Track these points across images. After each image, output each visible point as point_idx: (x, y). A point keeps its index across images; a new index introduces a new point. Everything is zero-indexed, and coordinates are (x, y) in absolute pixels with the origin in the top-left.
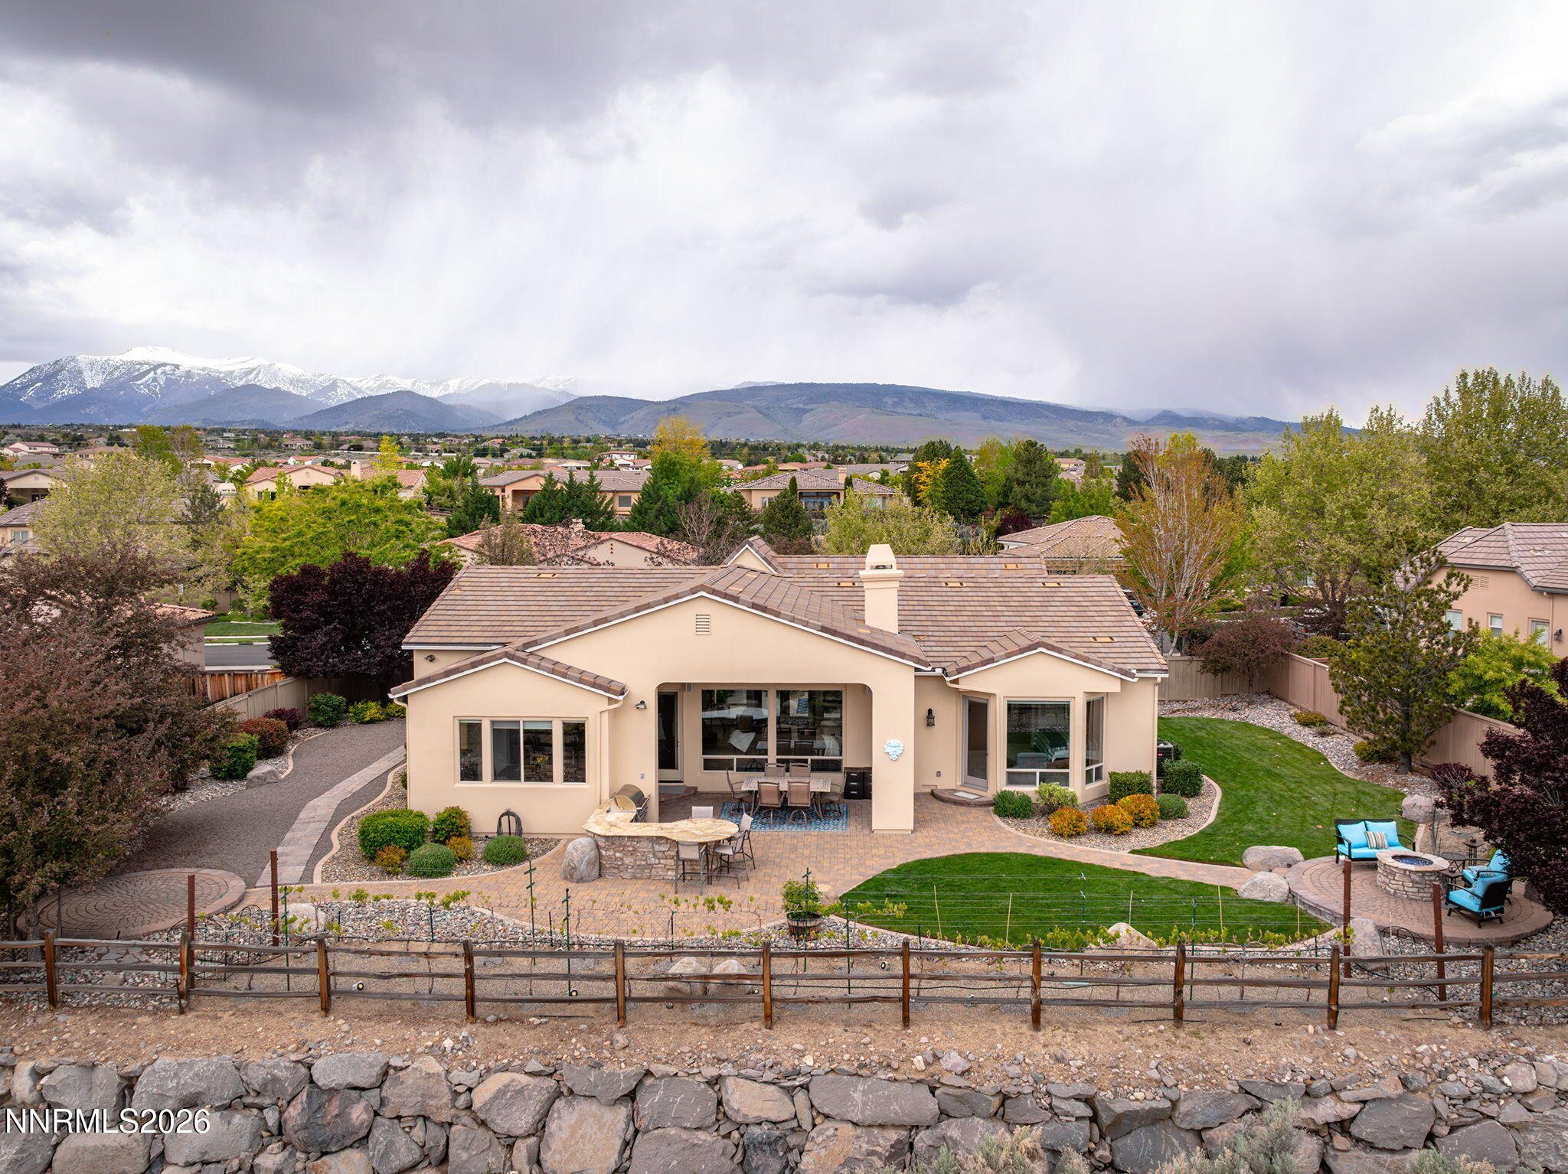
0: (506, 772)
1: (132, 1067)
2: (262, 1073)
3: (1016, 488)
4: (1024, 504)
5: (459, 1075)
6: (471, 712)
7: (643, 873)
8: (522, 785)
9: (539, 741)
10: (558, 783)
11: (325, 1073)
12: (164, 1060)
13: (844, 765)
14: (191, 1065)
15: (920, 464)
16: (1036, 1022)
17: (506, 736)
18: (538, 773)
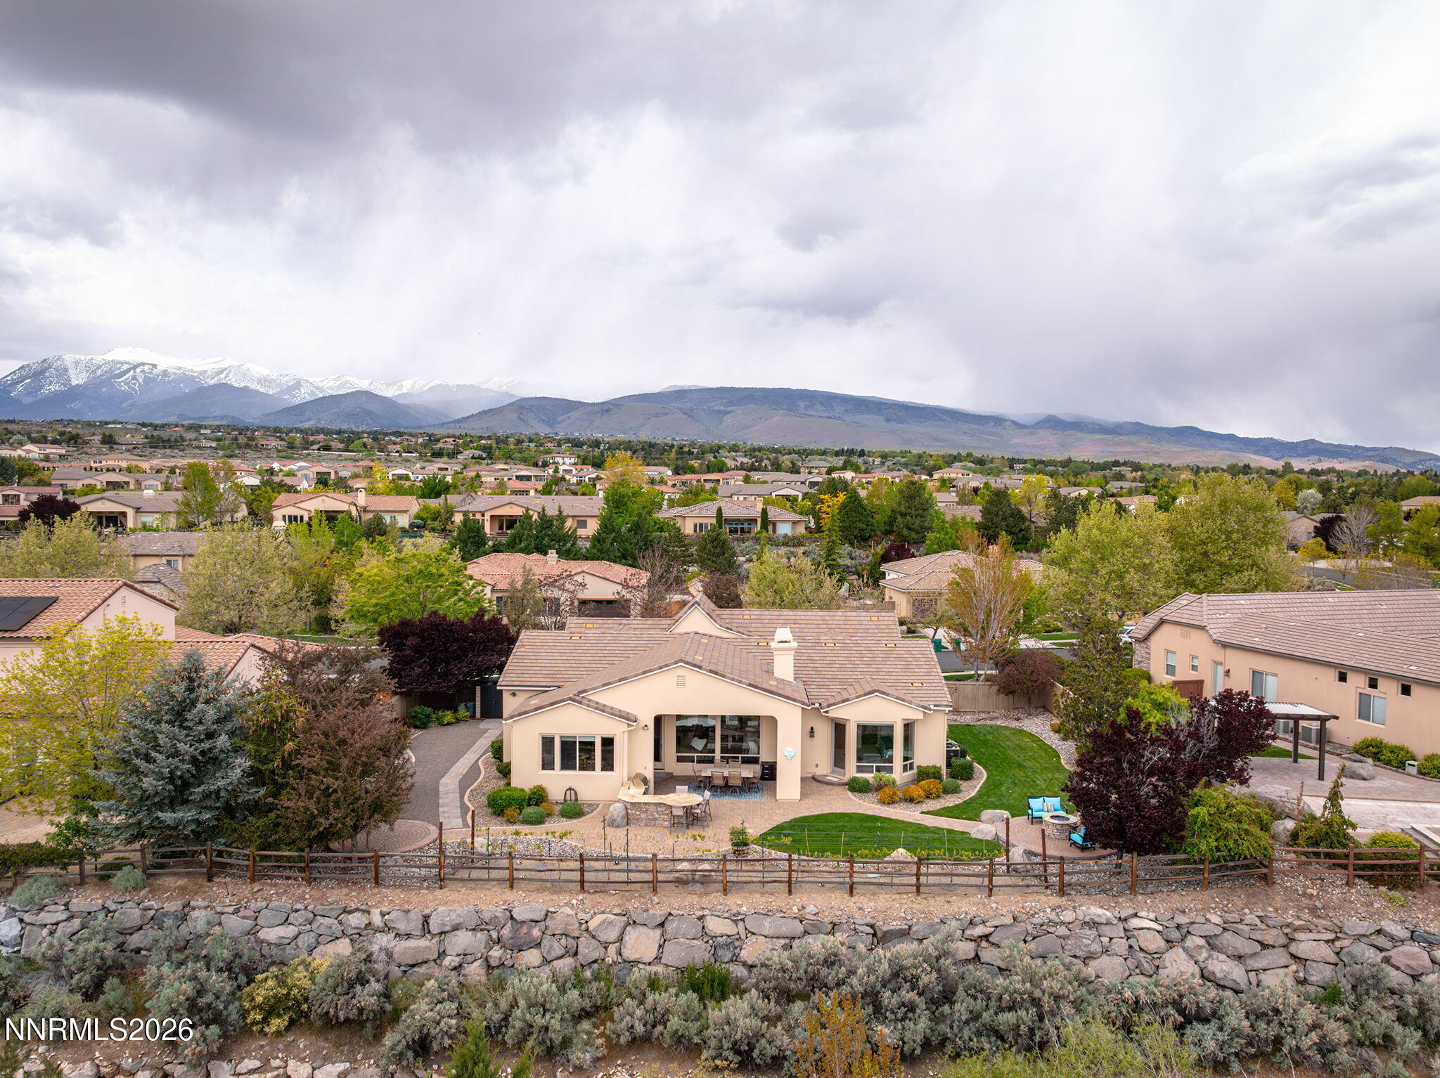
0: (568, 764)
1: (427, 911)
2: (490, 914)
3: (899, 519)
4: (905, 532)
5: (581, 915)
6: (548, 731)
7: (651, 822)
8: (577, 773)
9: (588, 747)
10: (598, 771)
11: (519, 914)
12: (441, 909)
13: (761, 760)
14: (455, 911)
15: (822, 497)
16: (851, 893)
17: (568, 746)
18: (587, 765)
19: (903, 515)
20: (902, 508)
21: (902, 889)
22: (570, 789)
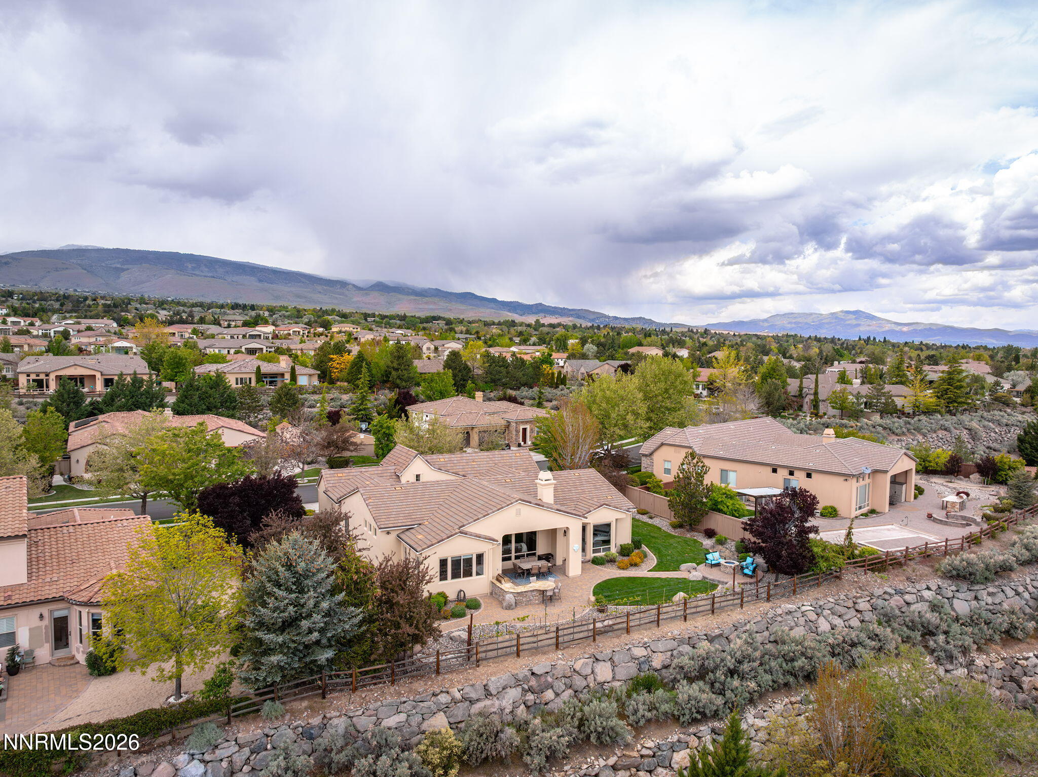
0: (456, 575)
1: (485, 682)
2: (522, 675)
3: (394, 373)
4: (398, 381)
5: (569, 663)
6: (443, 556)
7: (529, 603)
8: (462, 579)
9: (468, 561)
10: (474, 577)
11: (537, 670)
12: (493, 679)
13: (537, 554)
14: (501, 678)
15: (332, 356)
16: (685, 620)
17: (456, 562)
18: (468, 573)
19: (397, 370)
20: (395, 365)
21: (704, 613)
22: (461, 591)
